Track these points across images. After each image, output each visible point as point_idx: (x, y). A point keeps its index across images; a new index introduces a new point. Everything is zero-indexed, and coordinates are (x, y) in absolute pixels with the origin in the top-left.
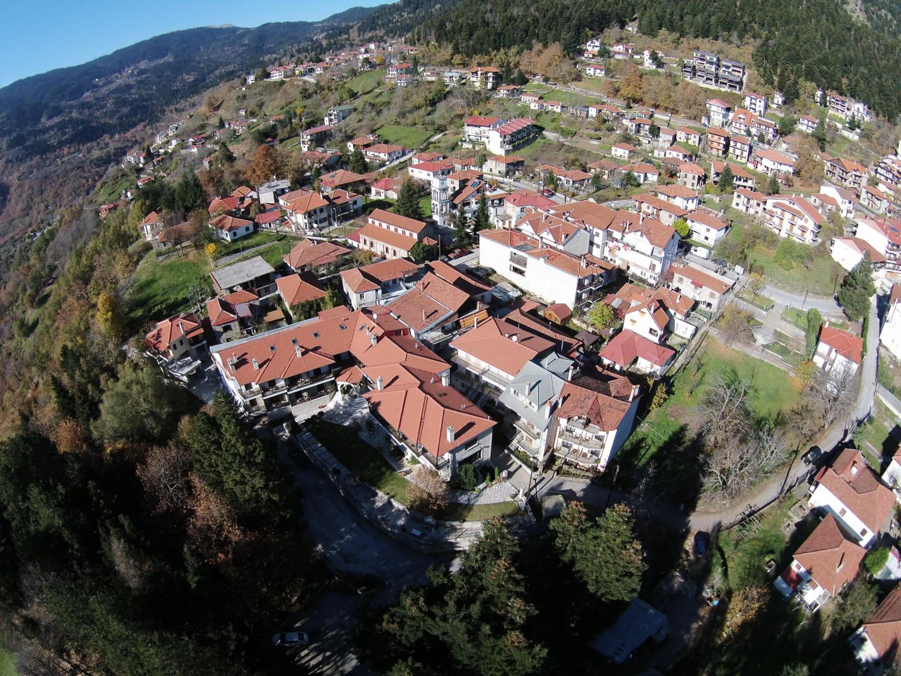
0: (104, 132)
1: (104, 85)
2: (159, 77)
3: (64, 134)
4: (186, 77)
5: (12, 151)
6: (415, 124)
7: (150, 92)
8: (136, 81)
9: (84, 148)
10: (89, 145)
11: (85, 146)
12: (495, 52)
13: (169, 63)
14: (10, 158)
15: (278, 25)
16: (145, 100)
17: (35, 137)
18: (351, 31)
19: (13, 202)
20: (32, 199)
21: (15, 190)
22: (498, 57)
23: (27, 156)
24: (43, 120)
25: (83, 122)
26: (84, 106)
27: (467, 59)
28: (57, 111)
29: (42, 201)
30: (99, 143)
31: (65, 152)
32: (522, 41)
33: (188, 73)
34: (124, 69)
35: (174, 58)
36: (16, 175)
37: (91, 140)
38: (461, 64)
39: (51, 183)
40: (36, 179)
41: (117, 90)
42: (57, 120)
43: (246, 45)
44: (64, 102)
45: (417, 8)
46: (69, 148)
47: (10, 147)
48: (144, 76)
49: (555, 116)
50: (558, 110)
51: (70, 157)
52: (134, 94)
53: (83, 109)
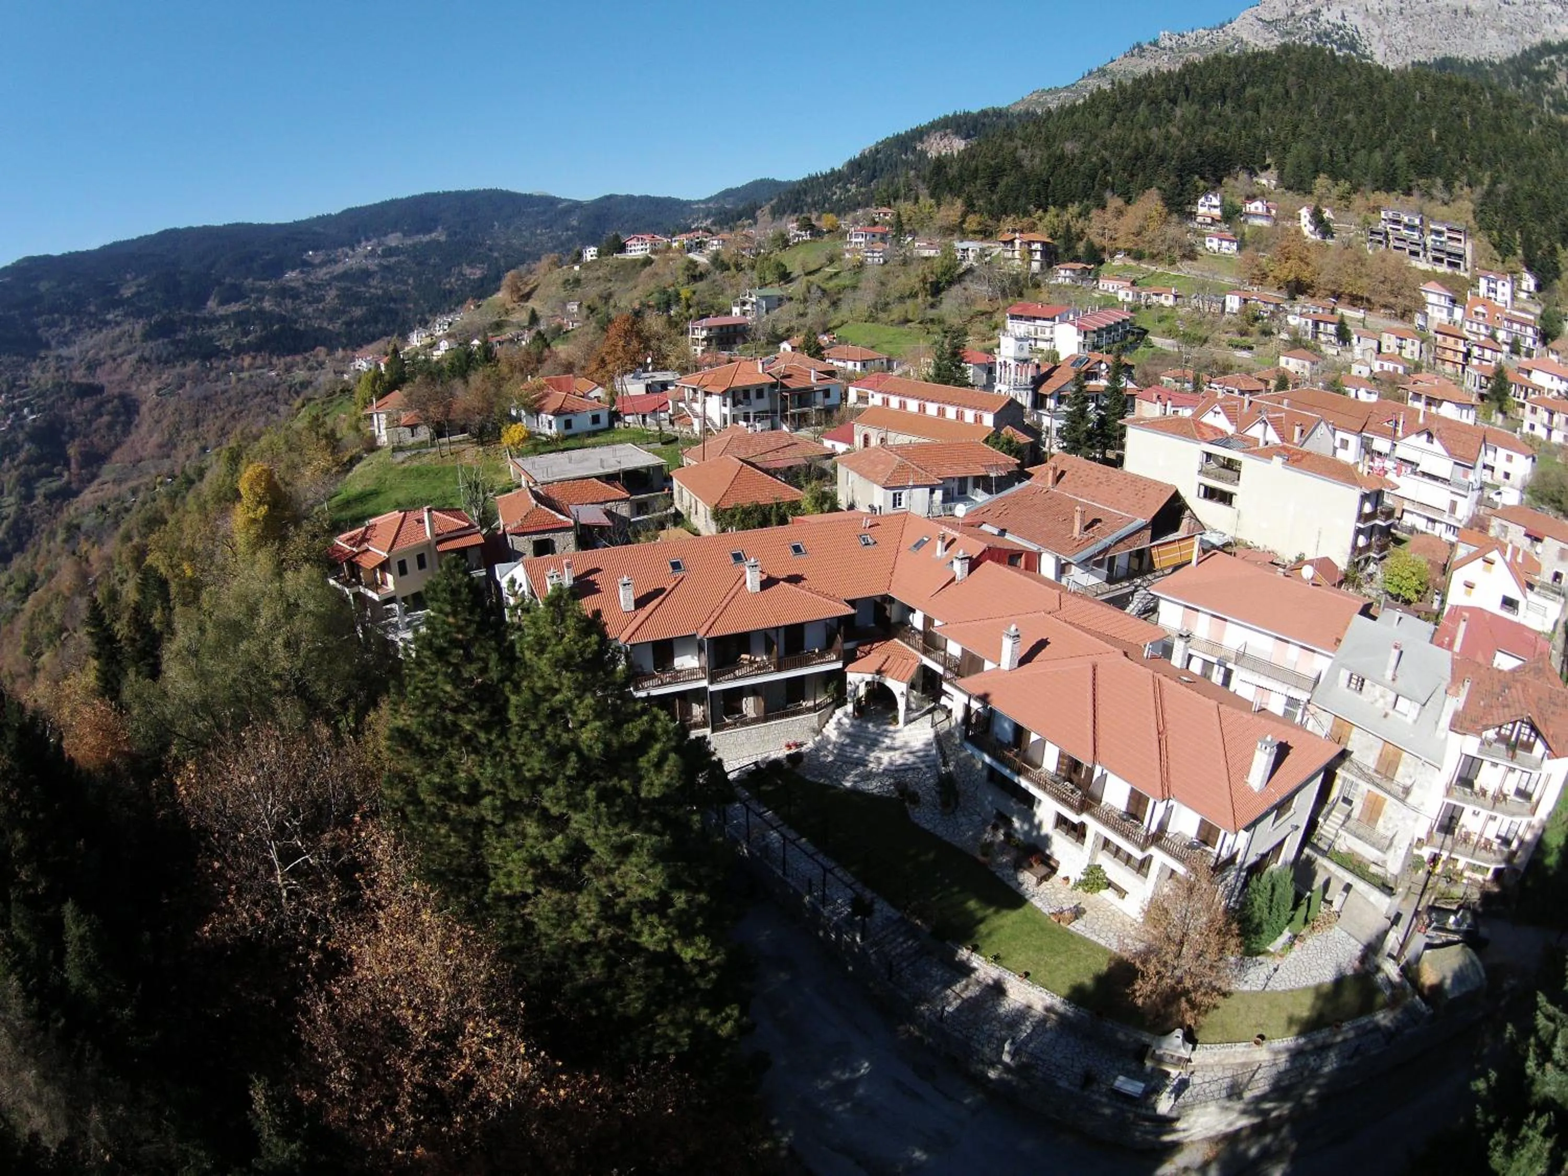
0: (317, 343)
1: (323, 264)
2: (419, 264)
3: (246, 333)
4: (467, 271)
5: (151, 344)
6: (907, 321)
7: (404, 288)
8: (380, 265)
9: (280, 362)
10: (289, 359)
11: (282, 360)
12: (1040, 212)
13: (438, 243)
14: (146, 354)
15: (630, 199)
16: (395, 300)
17: (195, 328)
18: (758, 213)
19: (144, 429)
20: (178, 431)
21: (150, 410)
22: (1045, 221)
23: (177, 358)
24: (211, 304)
25: (282, 319)
26: (285, 292)
27: (990, 222)
28: (235, 294)
29: (197, 439)
30: (306, 360)
31: (246, 364)
32: (1087, 197)
33: (471, 264)
34: (359, 242)
35: (449, 236)
36: (154, 385)
37: (294, 351)
38: (980, 232)
39: (215, 411)
40: (190, 397)
41: (345, 276)
42: (235, 307)
43: (573, 228)
44: (250, 280)
45: (874, 177)
46: (254, 358)
47: (147, 336)
48: (393, 260)
49: (1165, 313)
50: (1170, 302)
51: (253, 372)
52: (375, 288)
53: (284, 299)
